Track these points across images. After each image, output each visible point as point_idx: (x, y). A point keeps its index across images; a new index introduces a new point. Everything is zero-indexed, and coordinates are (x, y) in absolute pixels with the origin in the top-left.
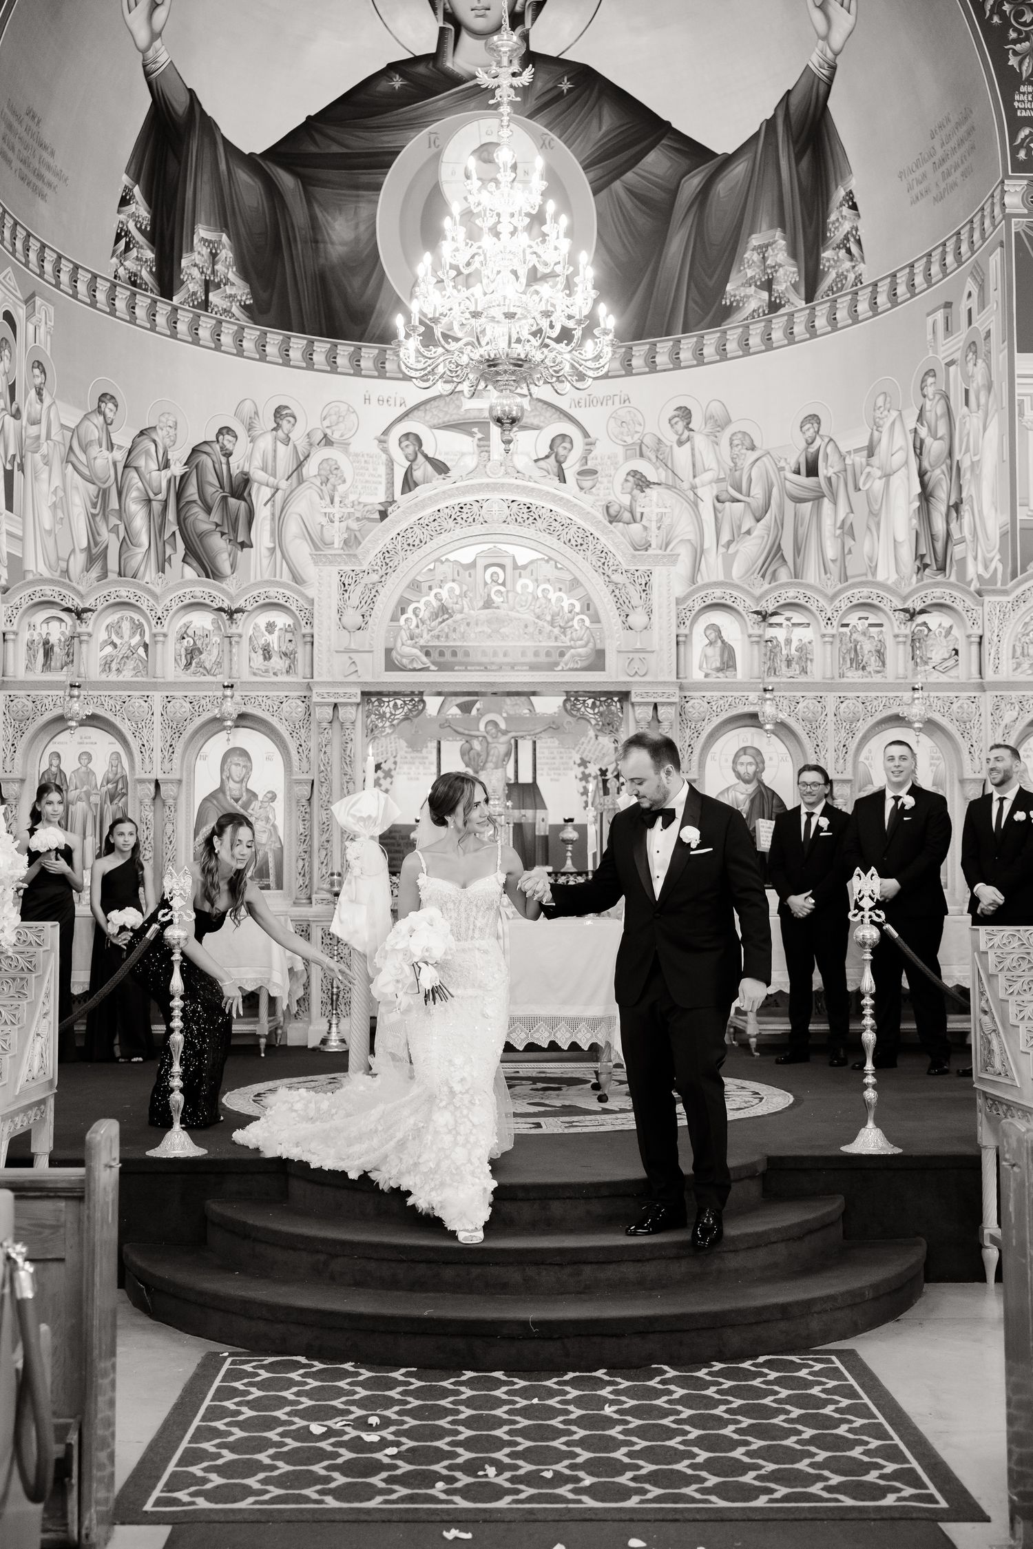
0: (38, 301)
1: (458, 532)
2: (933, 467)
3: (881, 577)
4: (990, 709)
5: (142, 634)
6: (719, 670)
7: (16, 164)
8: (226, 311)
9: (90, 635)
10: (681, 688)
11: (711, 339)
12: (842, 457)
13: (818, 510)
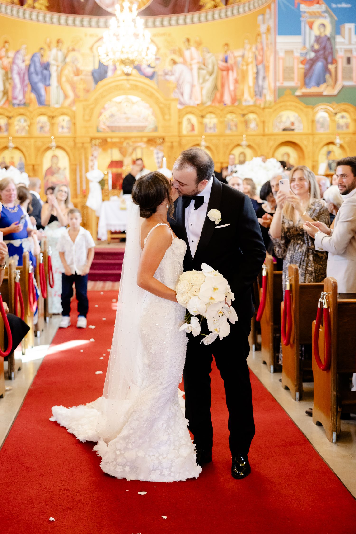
1: (116, 92)
2: (260, 64)
3: (245, 97)
4: (266, 142)
5: (27, 122)
6: (190, 131)
8: (40, 9)
9: (13, 123)
12: (235, 58)
13: (228, 74)
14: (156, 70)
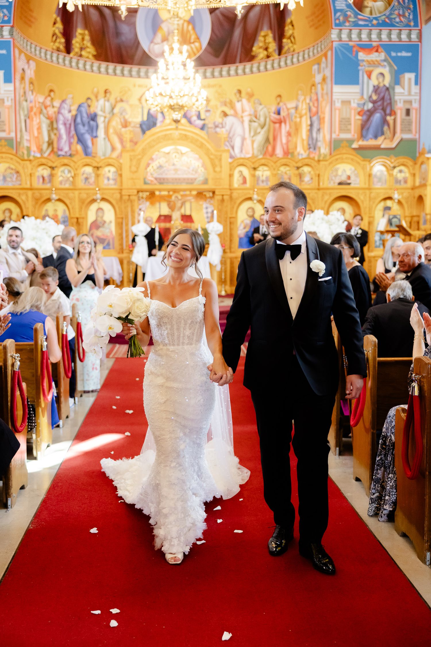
0: (31, 62)
1: (165, 142)
2: (314, 115)
3: (298, 150)
4: (321, 196)
5: (71, 173)
6: (242, 184)
8: (88, 57)
10: (231, 189)
11: (248, 65)
12: (288, 109)
13: (280, 126)
14: (206, 122)
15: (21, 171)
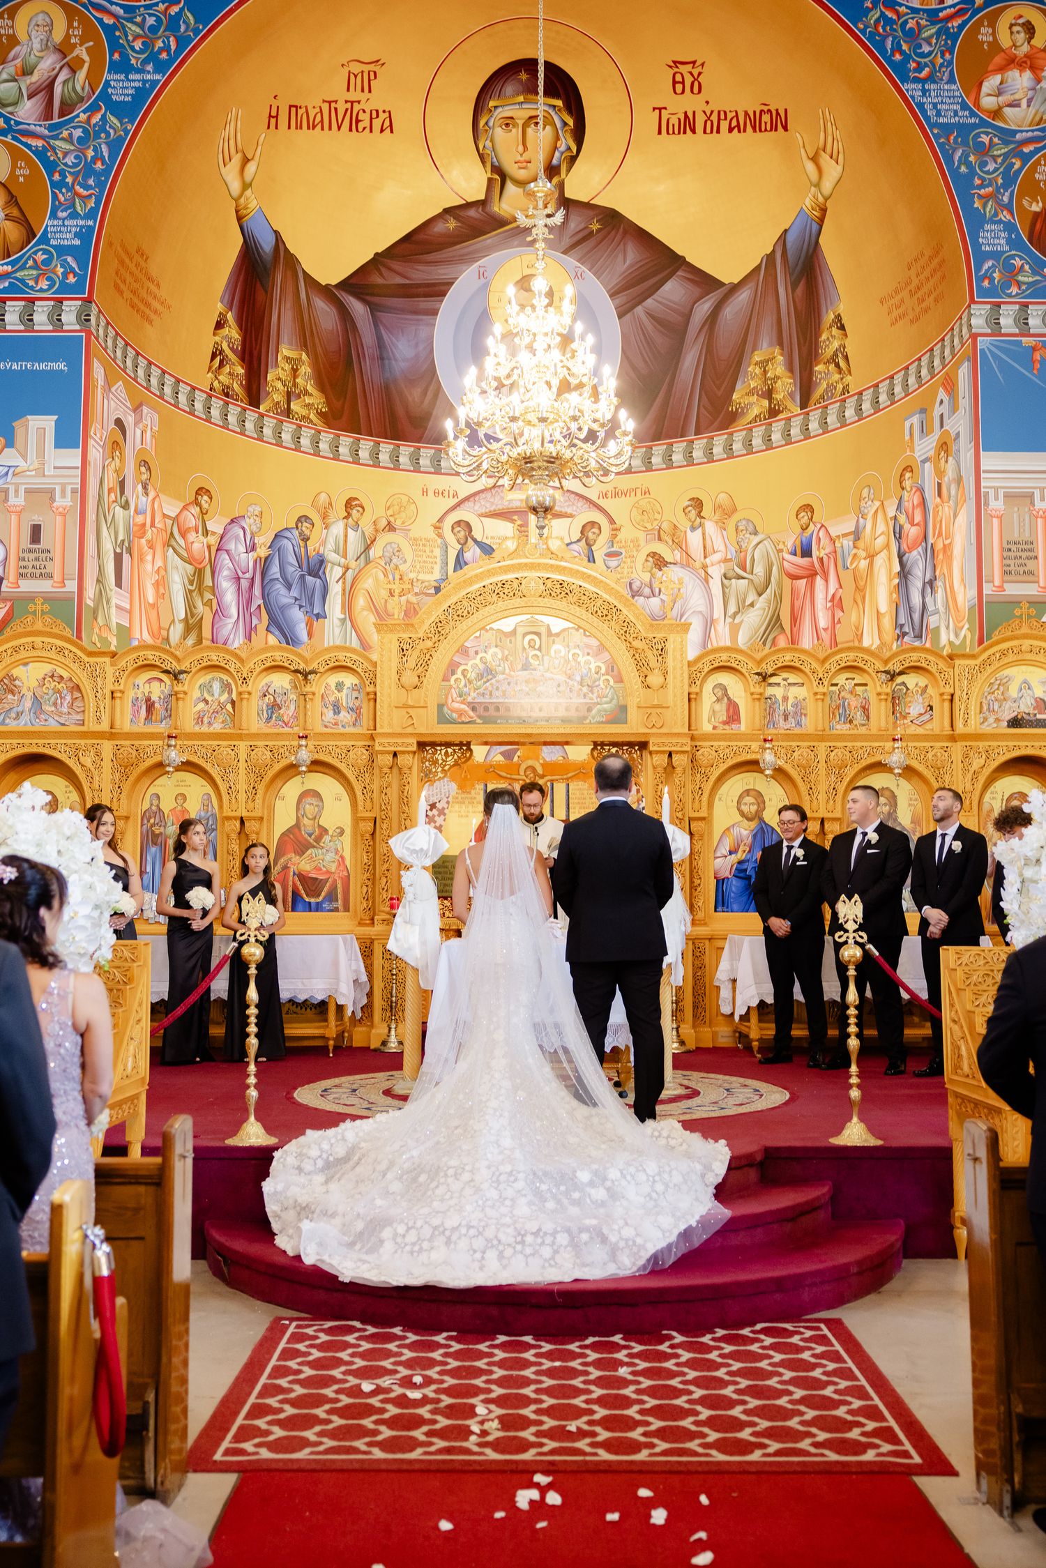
0: (145, 409)
1: (501, 604)
2: (911, 549)
3: (866, 643)
4: (960, 757)
5: (230, 692)
6: (725, 723)
7: (128, 294)
8: (305, 418)
9: (185, 693)
10: (693, 738)
11: (719, 442)
12: (832, 541)
13: (812, 585)
15: (87, 686)
